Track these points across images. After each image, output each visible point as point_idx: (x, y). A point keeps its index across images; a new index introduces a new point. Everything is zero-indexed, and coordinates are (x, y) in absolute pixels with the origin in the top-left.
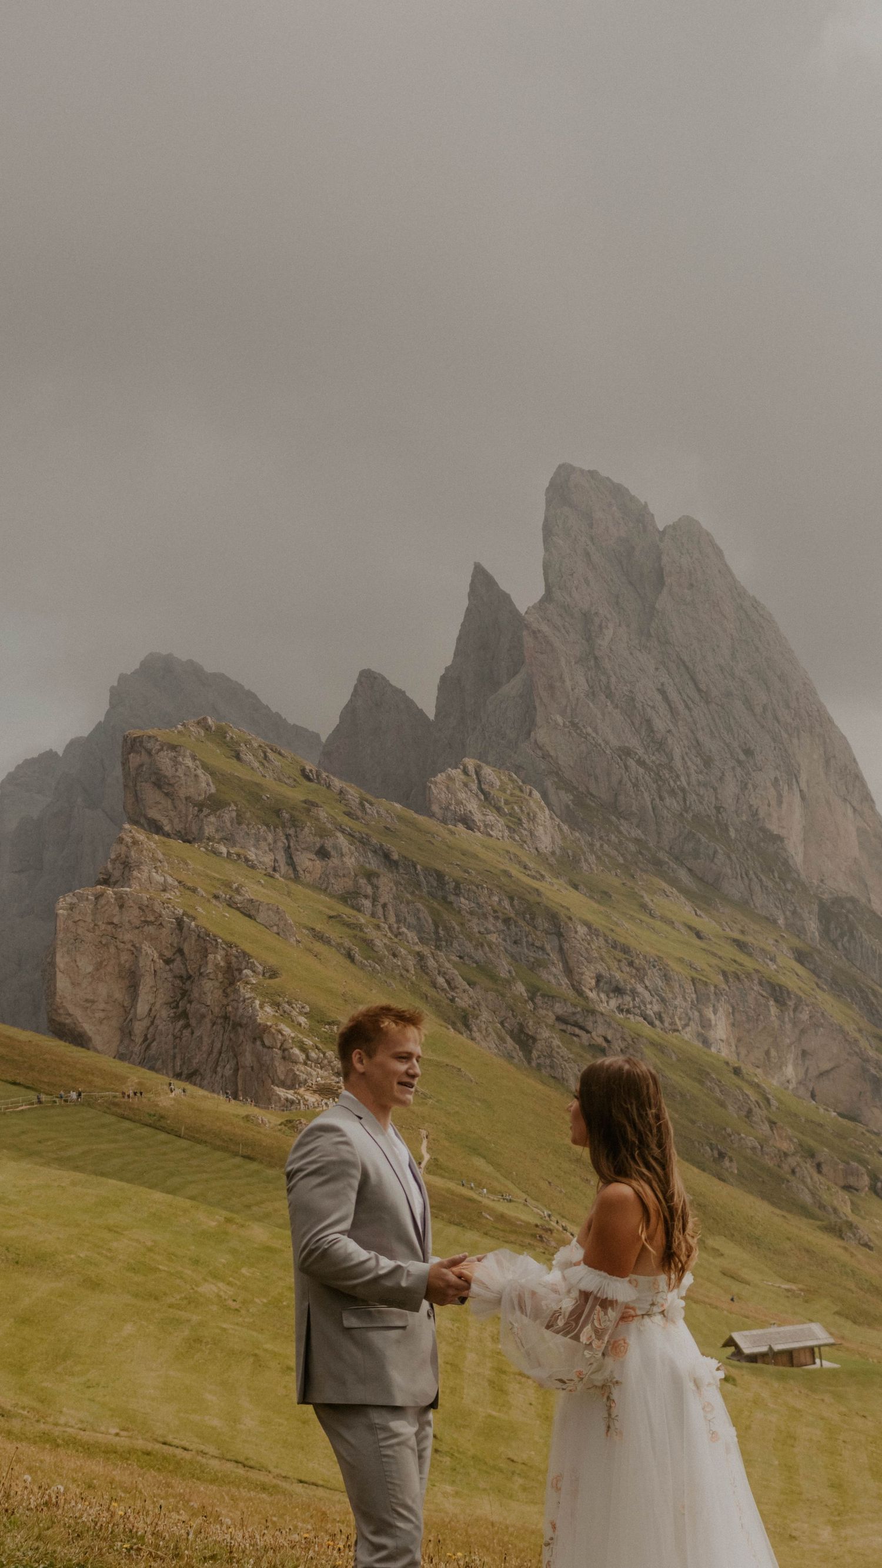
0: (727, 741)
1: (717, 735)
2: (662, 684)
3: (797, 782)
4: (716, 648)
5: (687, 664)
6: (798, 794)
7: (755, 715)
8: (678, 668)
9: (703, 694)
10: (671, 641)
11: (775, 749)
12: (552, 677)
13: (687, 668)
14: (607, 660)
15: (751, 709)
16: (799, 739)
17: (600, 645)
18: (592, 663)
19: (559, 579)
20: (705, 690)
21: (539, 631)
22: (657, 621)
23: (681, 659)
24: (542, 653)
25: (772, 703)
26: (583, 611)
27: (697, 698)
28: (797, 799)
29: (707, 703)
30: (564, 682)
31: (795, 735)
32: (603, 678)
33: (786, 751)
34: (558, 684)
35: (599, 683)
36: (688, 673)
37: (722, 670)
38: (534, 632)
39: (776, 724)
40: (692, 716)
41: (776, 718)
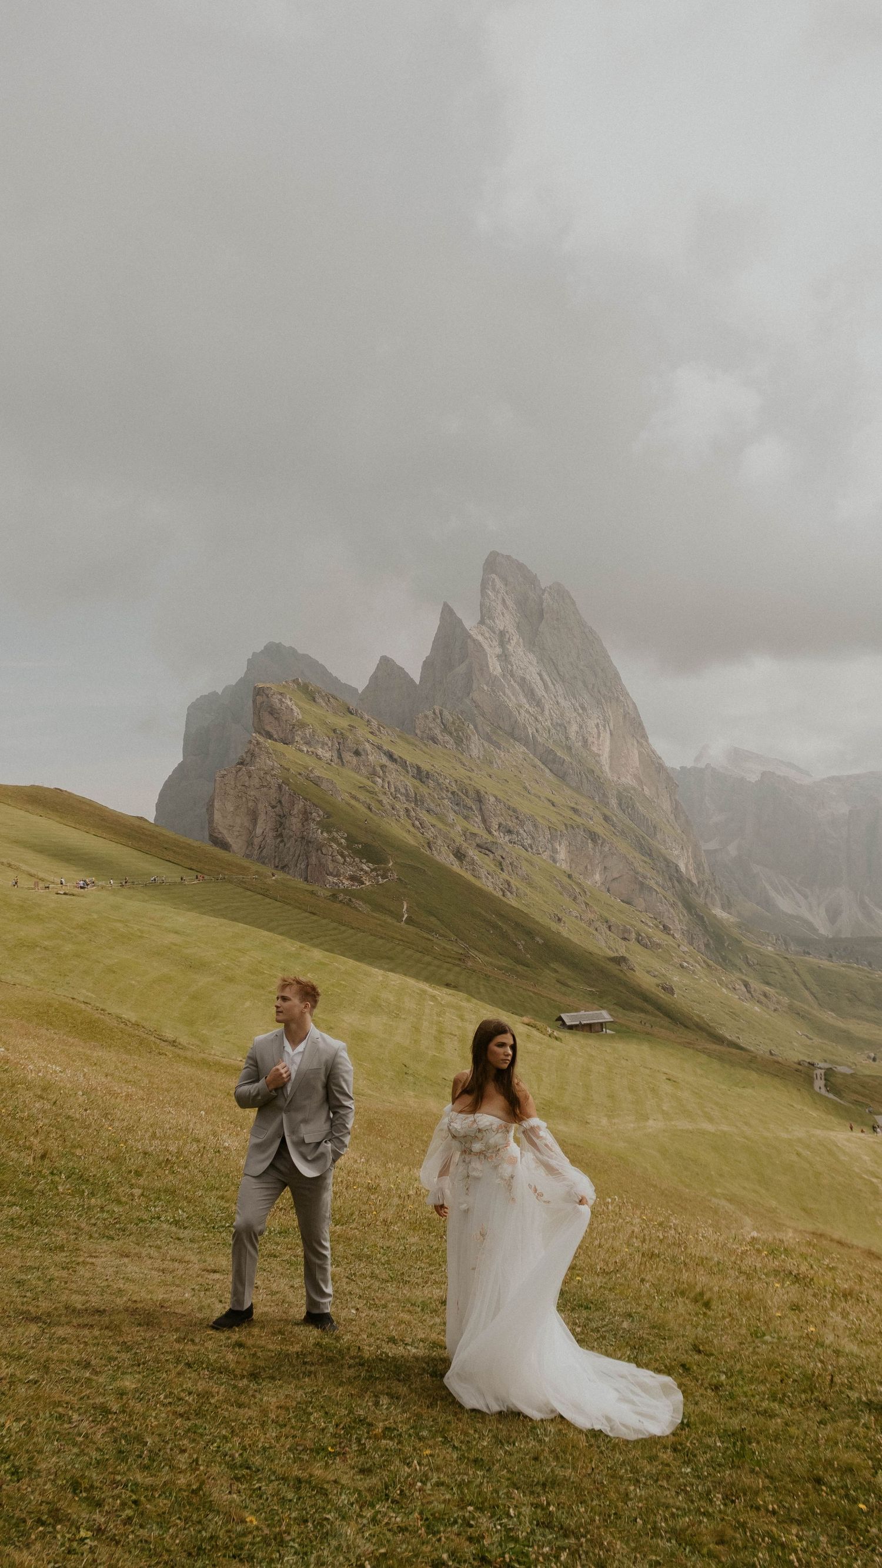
6: (609, 732)
10: (546, 649)
11: (598, 708)
16: (611, 703)
19: (488, 612)
25: (597, 682)
26: (500, 630)
31: (610, 701)
41: (599, 692)
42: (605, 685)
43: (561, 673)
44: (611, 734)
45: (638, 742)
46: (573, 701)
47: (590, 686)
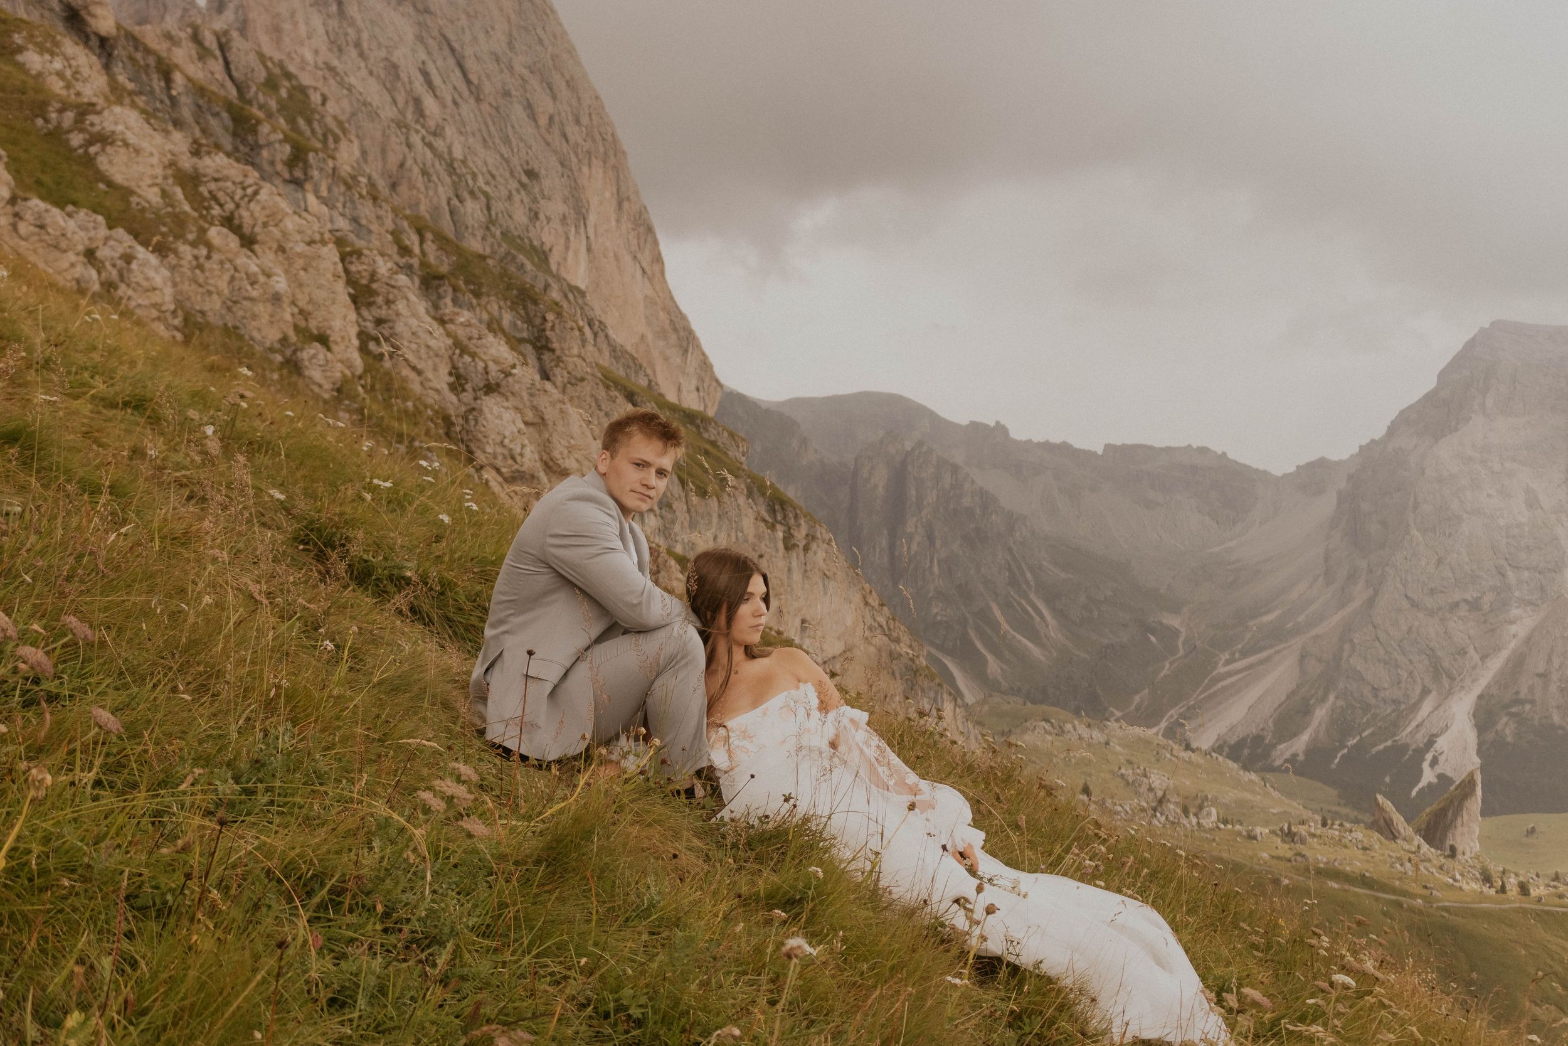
1: (490, 143)
2: (423, 63)
3: (585, 224)
6: (584, 242)
7: (537, 126)
8: (441, 49)
9: (473, 89)
11: (563, 176)
13: (453, 50)
14: (356, 8)
15: (533, 117)
16: (590, 166)
23: (444, 37)
25: (559, 114)
27: (466, 93)
28: (583, 249)
29: (478, 100)
30: (295, 24)
31: (586, 161)
32: (350, 31)
33: (575, 181)
34: (287, 26)
39: (565, 144)
40: (460, 115)
41: (565, 136)
42: (578, 122)
43: (473, 78)
44: (589, 249)
45: (644, 271)
46: (505, 150)
47: (543, 121)
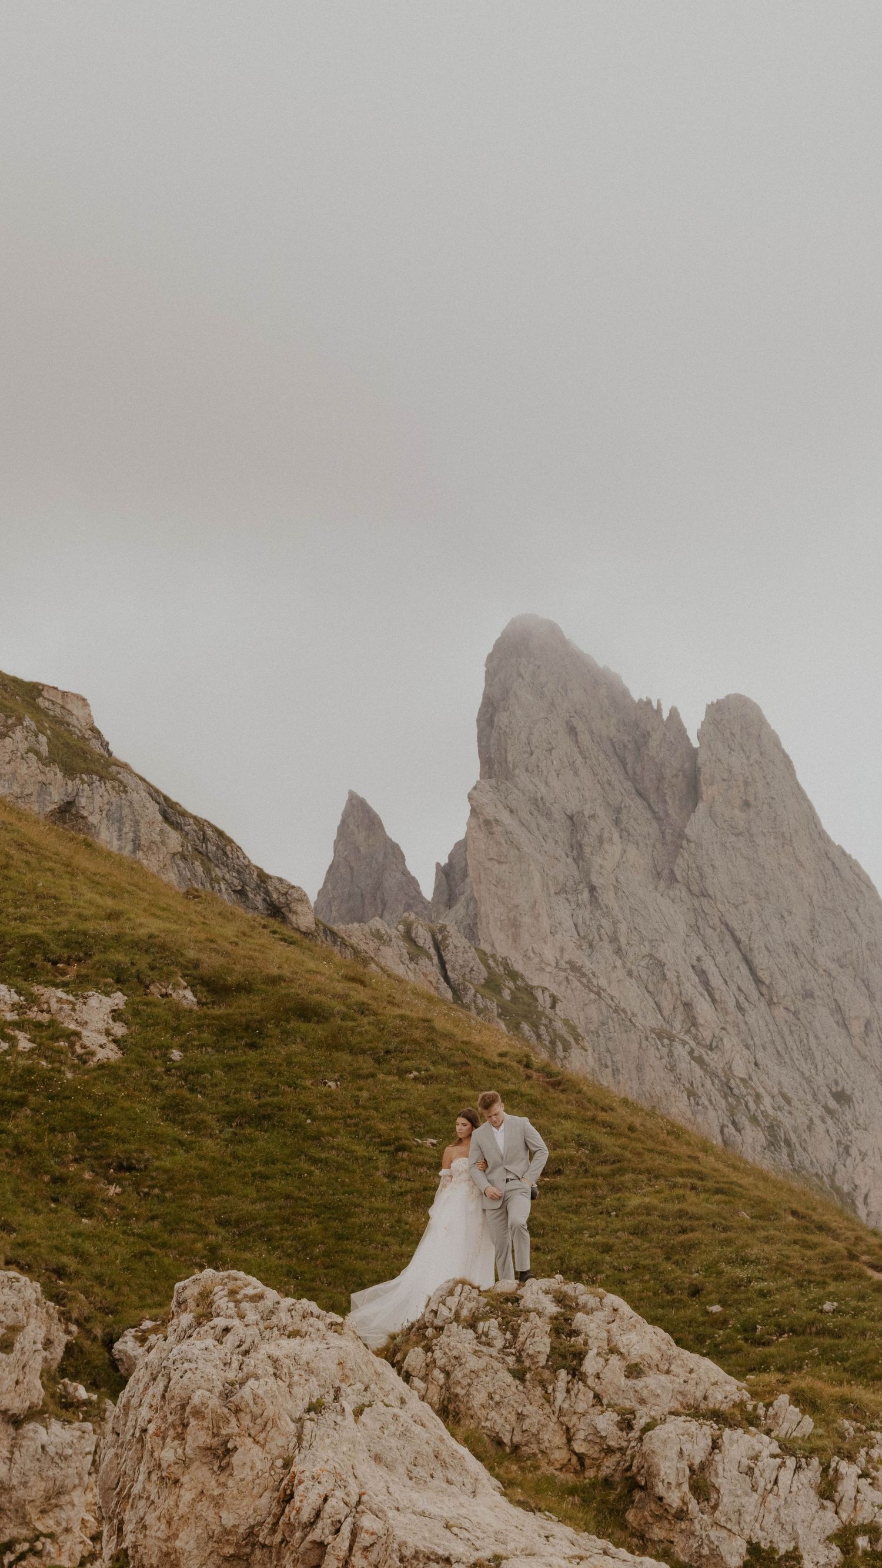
0: (807, 1074)
4: (785, 914)
5: (738, 934)
10: (711, 893)
12: (517, 906)
17: (601, 867)
18: (586, 895)
19: (526, 756)
20: (767, 982)
21: (496, 821)
22: (686, 856)
24: (500, 862)
26: (569, 812)
35: (599, 930)
36: (740, 950)
37: (795, 953)
38: (487, 822)
